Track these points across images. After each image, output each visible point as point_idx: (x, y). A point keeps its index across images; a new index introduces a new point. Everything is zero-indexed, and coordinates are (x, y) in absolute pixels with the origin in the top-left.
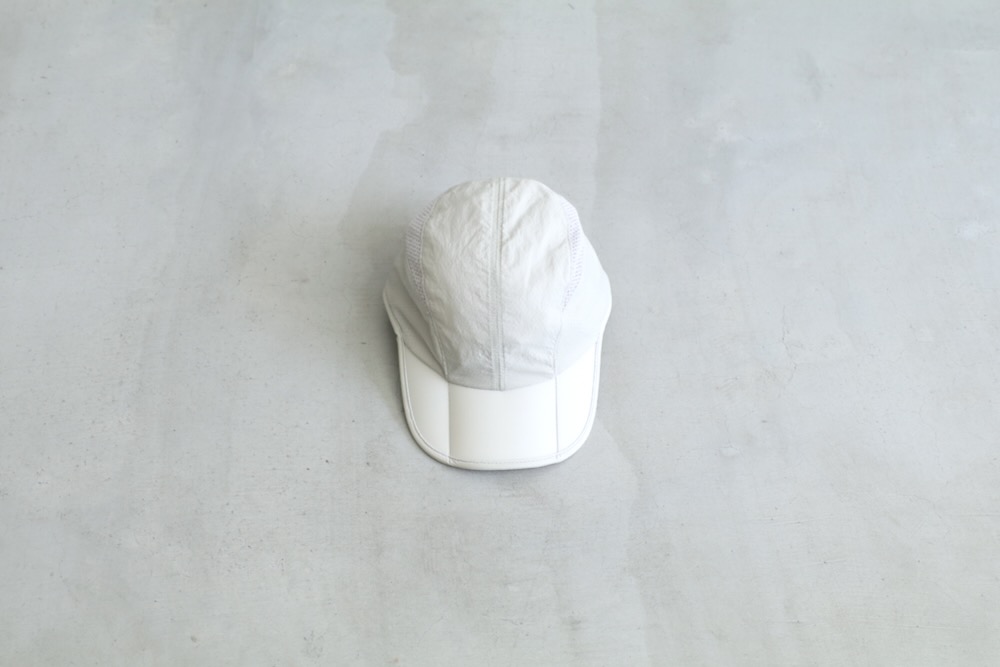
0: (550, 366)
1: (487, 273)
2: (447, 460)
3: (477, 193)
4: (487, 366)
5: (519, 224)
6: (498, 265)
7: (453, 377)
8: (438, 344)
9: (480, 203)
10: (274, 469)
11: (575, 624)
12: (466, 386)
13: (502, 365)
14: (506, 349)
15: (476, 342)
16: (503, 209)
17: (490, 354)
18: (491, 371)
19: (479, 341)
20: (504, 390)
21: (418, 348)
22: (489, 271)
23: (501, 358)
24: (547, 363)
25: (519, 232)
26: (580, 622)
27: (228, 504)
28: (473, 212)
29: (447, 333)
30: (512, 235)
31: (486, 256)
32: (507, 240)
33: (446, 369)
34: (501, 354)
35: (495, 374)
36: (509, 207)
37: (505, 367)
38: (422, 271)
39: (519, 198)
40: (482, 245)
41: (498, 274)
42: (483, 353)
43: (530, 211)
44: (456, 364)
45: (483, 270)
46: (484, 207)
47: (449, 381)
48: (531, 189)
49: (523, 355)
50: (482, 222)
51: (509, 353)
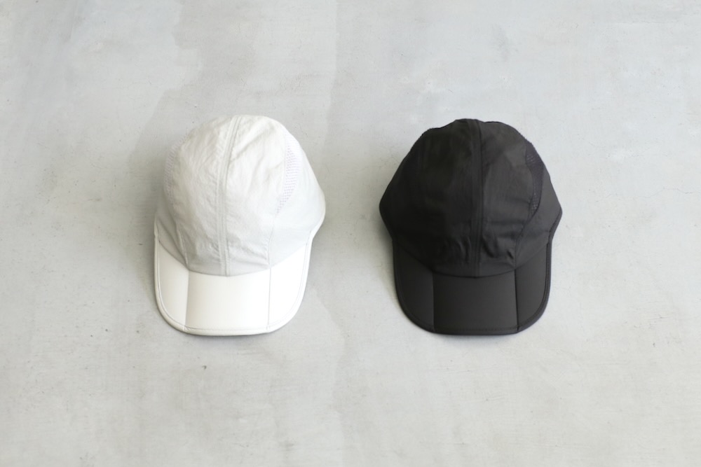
0: (266, 259)
1: (216, 183)
2: (184, 328)
3: (219, 125)
4: (216, 256)
5: (246, 148)
6: (224, 178)
7: (193, 266)
8: (181, 240)
9: (219, 133)
10: (66, 336)
11: (288, 446)
12: (201, 273)
13: (227, 255)
14: (230, 243)
15: (207, 237)
16: (235, 137)
17: (218, 247)
18: (219, 260)
19: (209, 236)
20: (229, 276)
21: (168, 245)
22: (218, 182)
23: (226, 250)
24: (263, 257)
25: (244, 154)
26: (292, 445)
27: (29, 362)
28: (213, 140)
29: (186, 228)
30: (239, 155)
31: (217, 171)
32: (234, 159)
33: (186, 259)
34: (226, 247)
35: (222, 263)
36: (240, 136)
37: (229, 257)
38: (173, 183)
39: (249, 129)
40: (215, 163)
41: (224, 185)
42: (213, 246)
43: (257, 139)
44: (194, 256)
45: (214, 182)
46: (222, 135)
47: (190, 270)
48: (262, 123)
49: (243, 249)
50: (217, 146)
51: (232, 246)
